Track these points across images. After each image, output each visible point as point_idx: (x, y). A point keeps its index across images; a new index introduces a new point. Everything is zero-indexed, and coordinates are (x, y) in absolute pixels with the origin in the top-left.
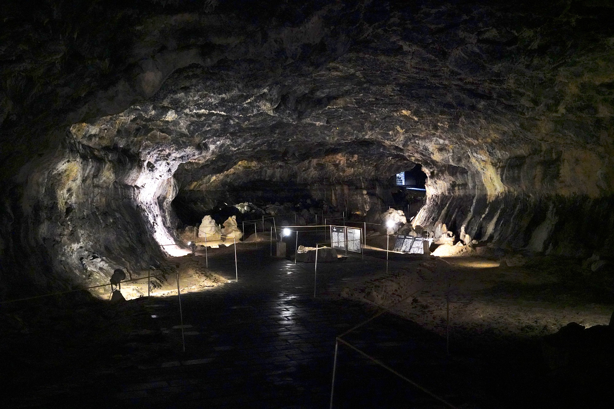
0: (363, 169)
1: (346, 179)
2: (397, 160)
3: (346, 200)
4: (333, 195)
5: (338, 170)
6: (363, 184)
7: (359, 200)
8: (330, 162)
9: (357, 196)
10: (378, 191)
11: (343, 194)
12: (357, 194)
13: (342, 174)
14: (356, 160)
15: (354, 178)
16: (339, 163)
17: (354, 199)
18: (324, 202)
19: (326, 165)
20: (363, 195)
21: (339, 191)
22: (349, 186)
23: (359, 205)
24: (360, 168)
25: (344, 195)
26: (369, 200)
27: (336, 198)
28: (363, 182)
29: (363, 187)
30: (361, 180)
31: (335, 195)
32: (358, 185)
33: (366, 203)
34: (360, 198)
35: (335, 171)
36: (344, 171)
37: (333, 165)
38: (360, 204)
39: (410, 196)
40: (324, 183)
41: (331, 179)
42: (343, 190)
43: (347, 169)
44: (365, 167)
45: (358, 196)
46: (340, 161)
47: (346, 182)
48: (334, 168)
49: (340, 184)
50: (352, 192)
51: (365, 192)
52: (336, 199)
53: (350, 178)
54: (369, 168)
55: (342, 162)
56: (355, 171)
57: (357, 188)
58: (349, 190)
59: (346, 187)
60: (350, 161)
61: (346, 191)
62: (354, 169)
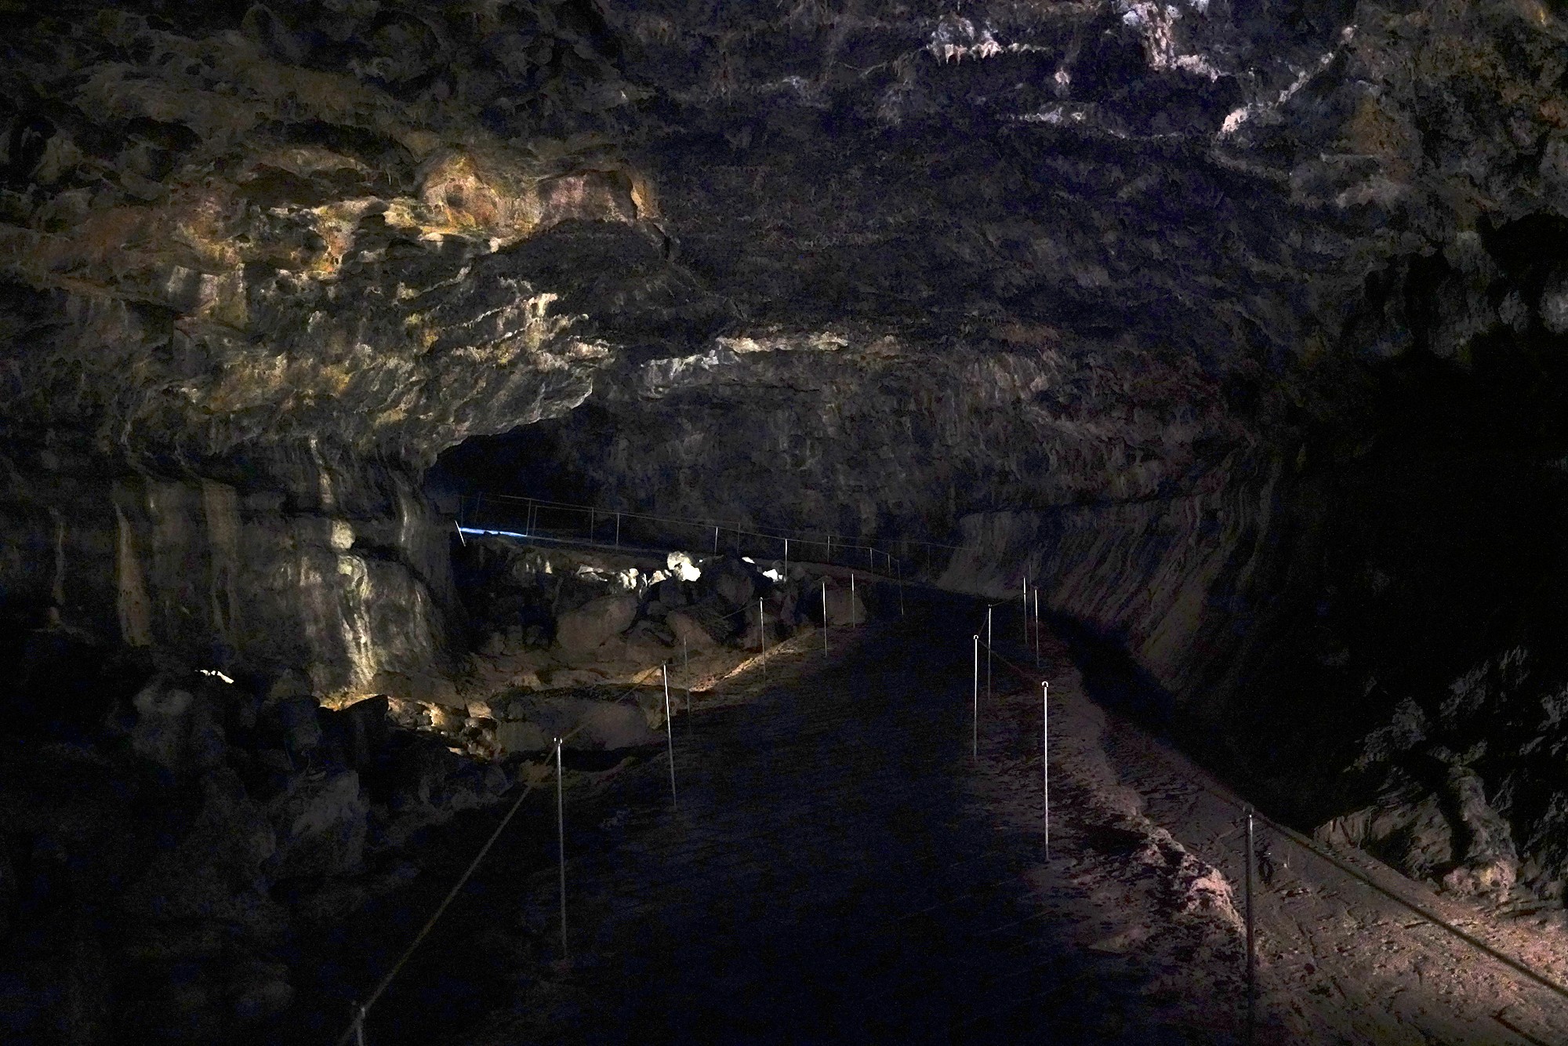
0: (355, 366)
1: (217, 443)
2: (564, 330)
3: (223, 597)
4: (127, 561)
5: (166, 355)
6: (325, 480)
7: (308, 589)
8: (113, 281)
9: (298, 566)
10: (409, 527)
11: (201, 555)
12: (293, 555)
13: (195, 395)
14: (325, 283)
15: (274, 437)
16: (190, 298)
17: (278, 584)
18: (54, 613)
19: (73, 306)
20: (332, 555)
21: (171, 530)
22: (243, 490)
23: (311, 630)
24: (338, 360)
25: (206, 556)
26: (365, 591)
27: (146, 579)
28: (329, 470)
29: (328, 499)
30: (311, 459)
31: (144, 553)
32: (300, 487)
33: (349, 613)
34: (316, 578)
35: (142, 367)
36: (214, 373)
37: (133, 306)
38: (316, 621)
39: (533, 563)
40: (50, 461)
41: (106, 430)
42: (197, 518)
43: (235, 358)
44: (368, 349)
45: (305, 561)
46: (195, 282)
47: (216, 458)
48: (139, 335)
49: (168, 471)
50: (260, 535)
51: (343, 537)
52: (151, 590)
53: (243, 430)
54: (392, 363)
55: (211, 286)
56: (295, 379)
57: (291, 509)
58: (246, 516)
59: (218, 500)
60: (284, 286)
61: (224, 530)
62: (291, 360)
